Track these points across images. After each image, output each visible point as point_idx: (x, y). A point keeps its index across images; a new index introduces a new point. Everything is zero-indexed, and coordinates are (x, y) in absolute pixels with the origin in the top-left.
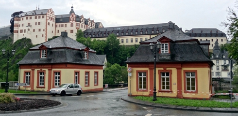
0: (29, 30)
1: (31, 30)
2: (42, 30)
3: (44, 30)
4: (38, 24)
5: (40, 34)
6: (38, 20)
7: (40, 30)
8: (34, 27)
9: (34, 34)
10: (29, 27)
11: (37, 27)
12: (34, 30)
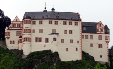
0: (55, 39)
1: (59, 40)
2: (75, 41)
3: (78, 42)
4: (68, 32)
5: (72, 47)
6: (68, 27)
7: (72, 41)
8: (62, 35)
9: (64, 46)
10: (55, 36)
11: (68, 37)
12: (62, 41)
